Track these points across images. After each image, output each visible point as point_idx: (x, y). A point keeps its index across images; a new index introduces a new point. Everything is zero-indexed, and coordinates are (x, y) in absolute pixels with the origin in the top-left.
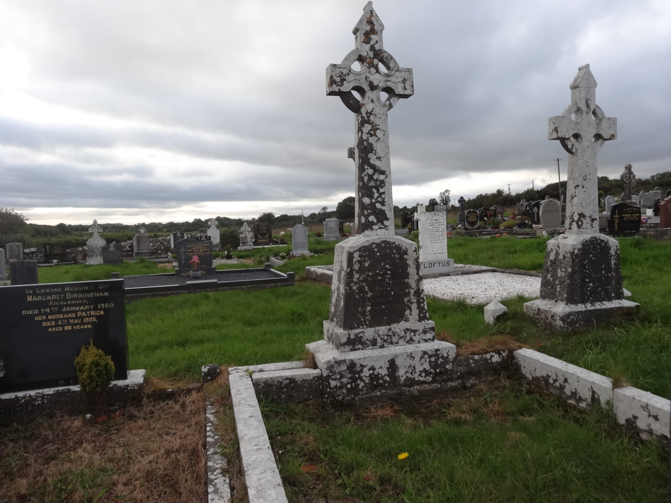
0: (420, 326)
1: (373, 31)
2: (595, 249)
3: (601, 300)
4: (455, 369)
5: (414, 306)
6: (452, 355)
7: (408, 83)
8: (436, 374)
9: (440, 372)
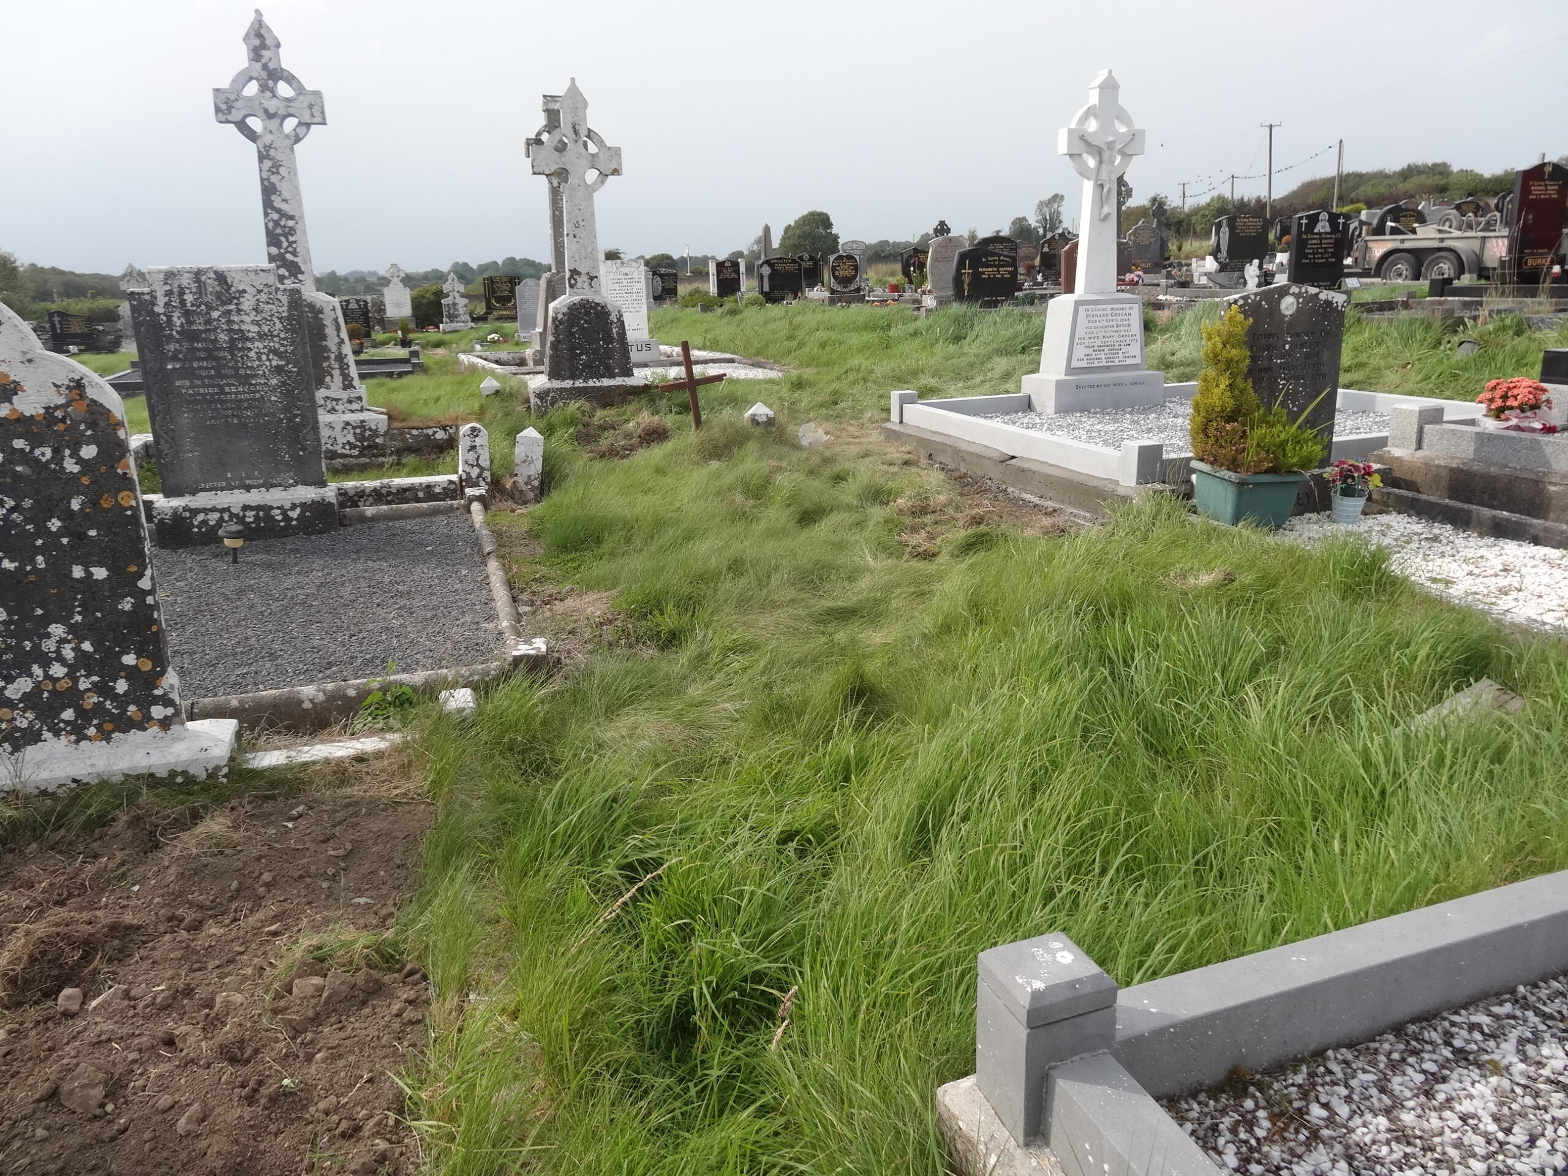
0: (344, 395)
1: (263, 46)
2: (587, 313)
3: (599, 376)
4: (388, 443)
5: (336, 373)
6: (383, 428)
7: (316, 110)
8: (364, 448)
9: (369, 446)
